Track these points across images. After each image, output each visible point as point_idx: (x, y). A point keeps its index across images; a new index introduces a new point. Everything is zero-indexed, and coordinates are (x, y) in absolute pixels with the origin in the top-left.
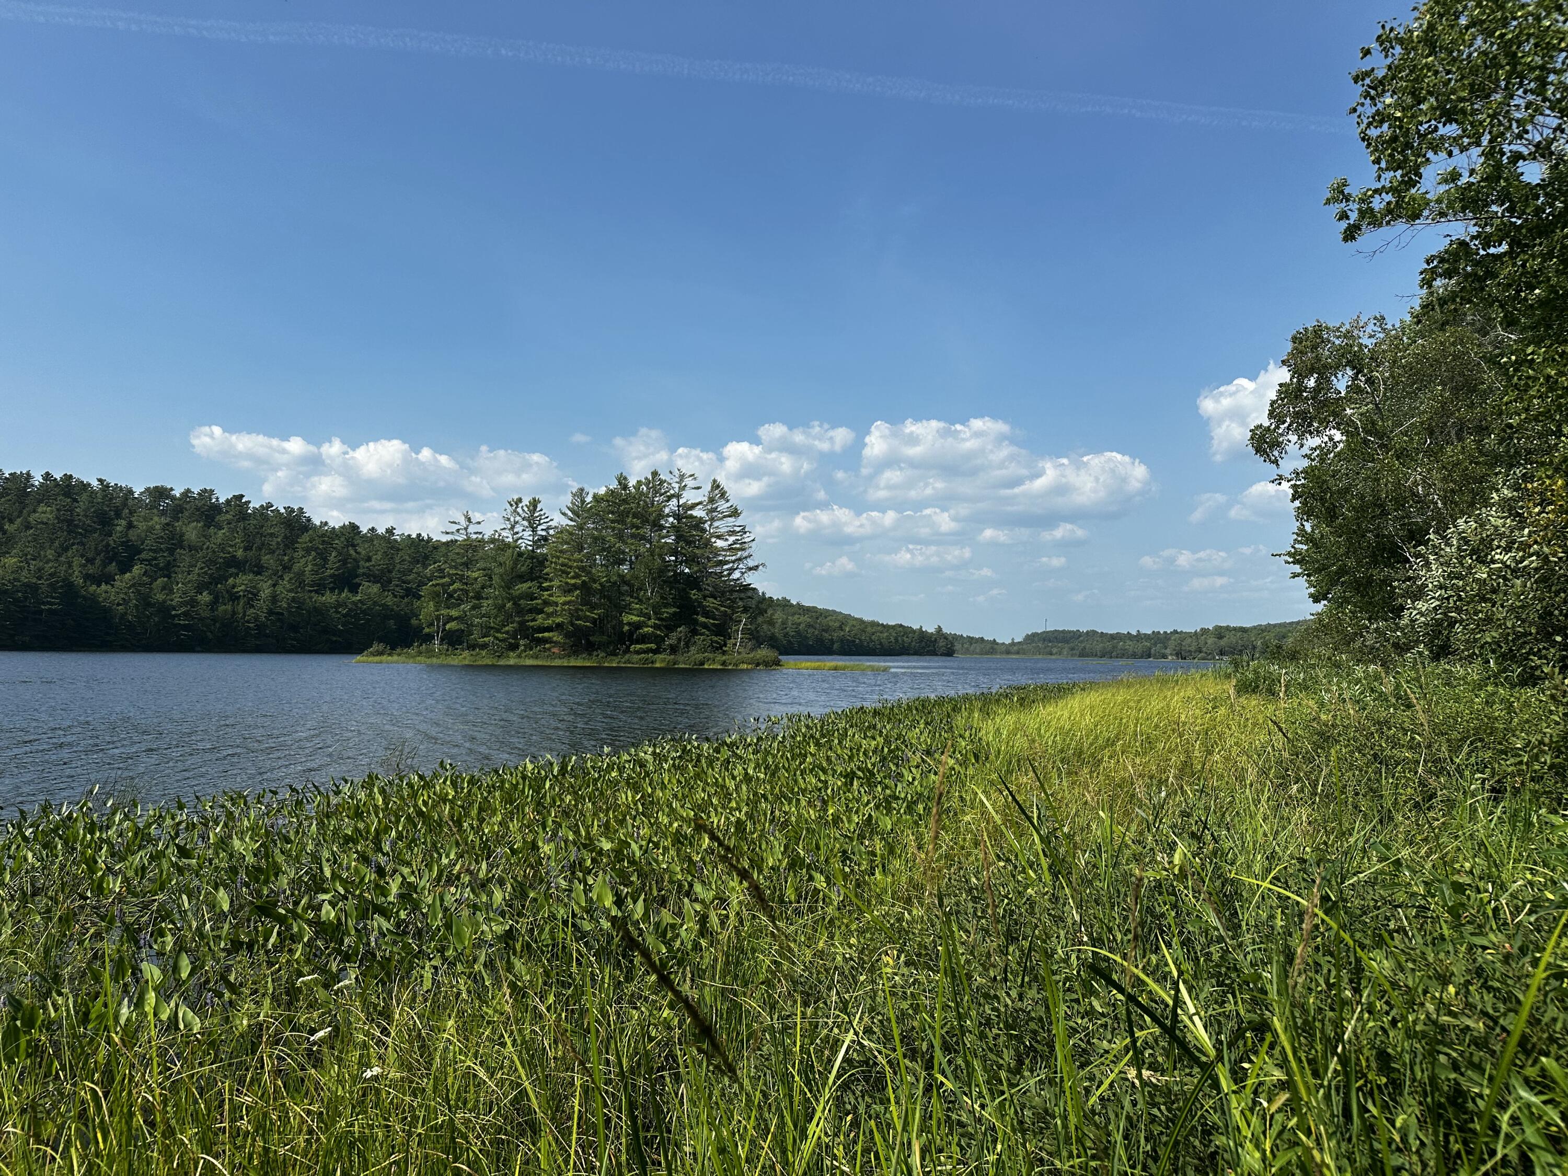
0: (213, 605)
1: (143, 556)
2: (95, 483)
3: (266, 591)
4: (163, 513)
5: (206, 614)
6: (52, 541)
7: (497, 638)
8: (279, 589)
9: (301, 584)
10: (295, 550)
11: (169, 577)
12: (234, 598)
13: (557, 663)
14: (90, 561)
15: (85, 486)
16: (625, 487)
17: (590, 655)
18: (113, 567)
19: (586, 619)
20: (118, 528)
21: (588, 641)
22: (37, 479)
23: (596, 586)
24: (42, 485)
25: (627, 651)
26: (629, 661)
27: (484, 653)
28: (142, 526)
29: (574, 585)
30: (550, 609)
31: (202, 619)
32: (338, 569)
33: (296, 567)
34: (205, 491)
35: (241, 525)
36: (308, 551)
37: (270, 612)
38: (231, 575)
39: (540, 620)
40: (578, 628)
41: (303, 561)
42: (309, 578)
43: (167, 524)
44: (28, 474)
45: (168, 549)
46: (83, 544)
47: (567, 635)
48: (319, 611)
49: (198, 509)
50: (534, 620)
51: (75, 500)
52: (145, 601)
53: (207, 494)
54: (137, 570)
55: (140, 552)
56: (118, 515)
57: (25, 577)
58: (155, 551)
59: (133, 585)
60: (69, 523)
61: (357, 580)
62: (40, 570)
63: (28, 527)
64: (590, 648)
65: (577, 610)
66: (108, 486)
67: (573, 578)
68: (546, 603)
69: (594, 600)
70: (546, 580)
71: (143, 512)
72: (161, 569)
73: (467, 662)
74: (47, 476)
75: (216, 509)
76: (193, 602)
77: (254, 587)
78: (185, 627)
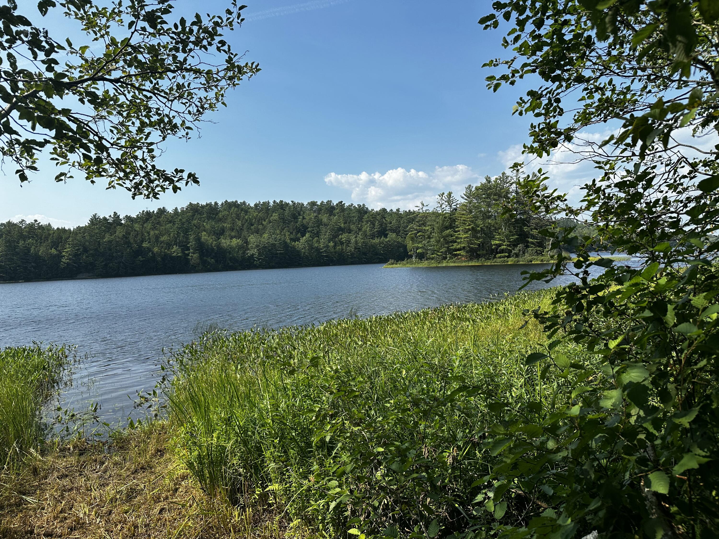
0: (335, 246)
1: (309, 229)
2: (291, 203)
3: (353, 240)
4: (315, 212)
5: (333, 250)
6: (278, 227)
7: (438, 255)
8: (358, 238)
9: (366, 235)
10: (362, 222)
11: (318, 237)
12: (342, 243)
13: (464, 264)
14: (291, 233)
15: (287, 204)
16: (489, 182)
17: (478, 260)
18: (299, 235)
19: (475, 244)
20: (300, 220)
21: (477, 253)
22: (272, 204)
23: (479, 229)
24: (273, 205)
25: (495, 257)
26: (496, 262)
27: (433, 261)
28: (307, 218)
29: (469, 229)
30: (459, 241)
31: (331, 253)
32: (379, 228)
33: (363, 229)
34: (328, 201)
35: (342, 214)
36: (367, 222)
37: (355, 248)
38: (340, 234)
39: (455, 246)
40: (472, 248)
41: (366, 226)
42: (368, 233)
43: (316, 216)
44: (268, 202)
45: (317, 226)
46: (288, 227)
47: (467, 252)
48: (373, 246)
49: (326, 209)
50: (452, 246)
51: (284, 210)
52: (311, 247)
53: (329, 202)
54: (307, 235)
55: (308, 228)
56: (299, 215)
57: (271, 241)
58: (313, 227)
59: (307, 241)
60: (283, 219)
61: (387, 232)
62: (276, 238)
63: (270, 222)
64: (478, 257)
65: (470, 240)
66: (295, 204)
67: (468, 226)
68: (457, 238)
69: (479, 235)
70: (457, 228)
71: (308, 212)
72: (315, 234)
73: (426, 266)
74: (274, 202)
75: (333, 208)
76: (327, 246)
77: (349, 238)
78: (326, 256)
